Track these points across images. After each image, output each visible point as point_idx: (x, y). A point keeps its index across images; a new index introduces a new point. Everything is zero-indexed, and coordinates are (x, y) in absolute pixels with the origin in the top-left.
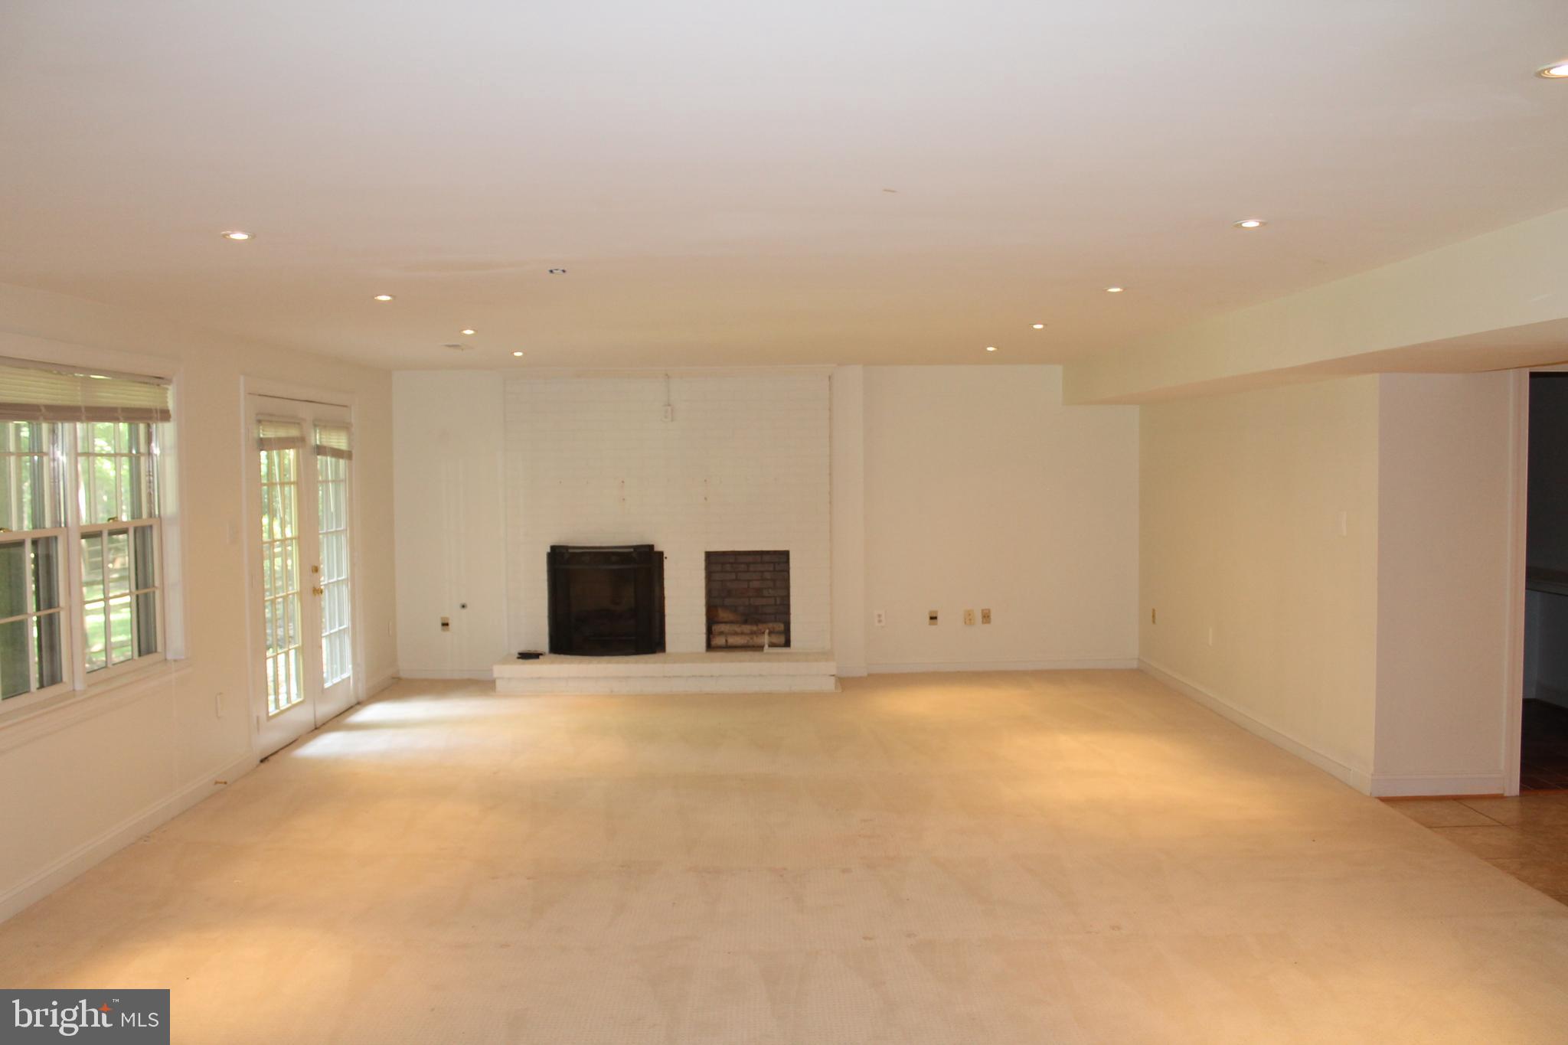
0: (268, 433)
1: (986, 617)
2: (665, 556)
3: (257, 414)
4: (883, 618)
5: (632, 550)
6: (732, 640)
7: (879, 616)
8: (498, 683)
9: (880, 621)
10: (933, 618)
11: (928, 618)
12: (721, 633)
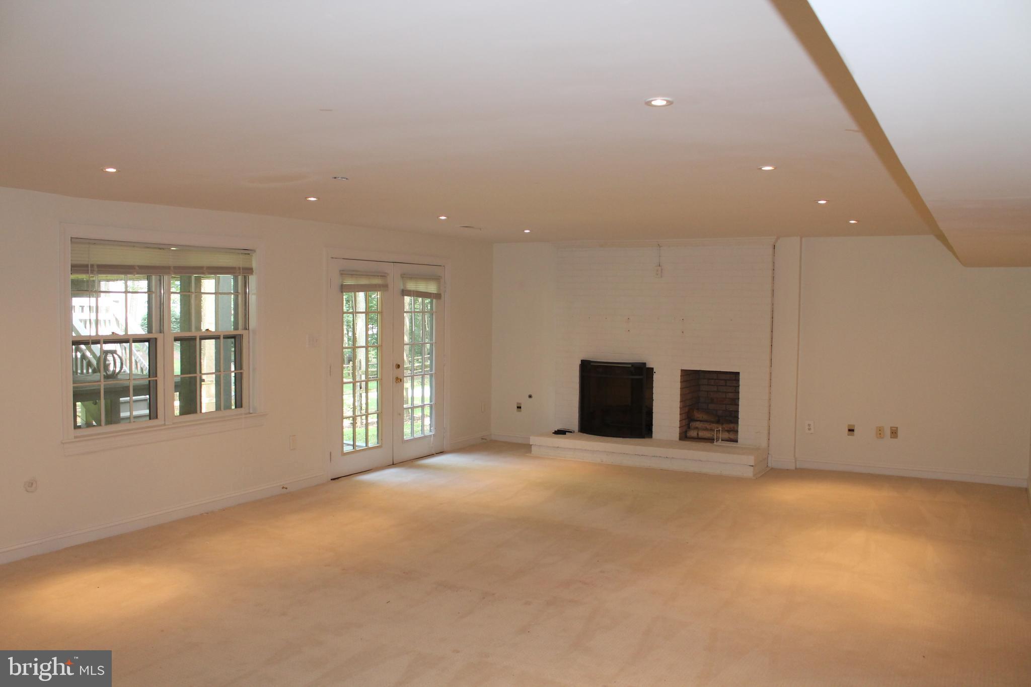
0: (349, 282)
1: (894, 433)
2: (654, 371)
3: (340, 271)
4: (812, 427)
5: (630, 366)
6: (702, 434)
7: (809, 425)
8: (533, 448)
9: (809, 429)
10: (851, 430)
11: (847, 430)
12: (697, 428)
